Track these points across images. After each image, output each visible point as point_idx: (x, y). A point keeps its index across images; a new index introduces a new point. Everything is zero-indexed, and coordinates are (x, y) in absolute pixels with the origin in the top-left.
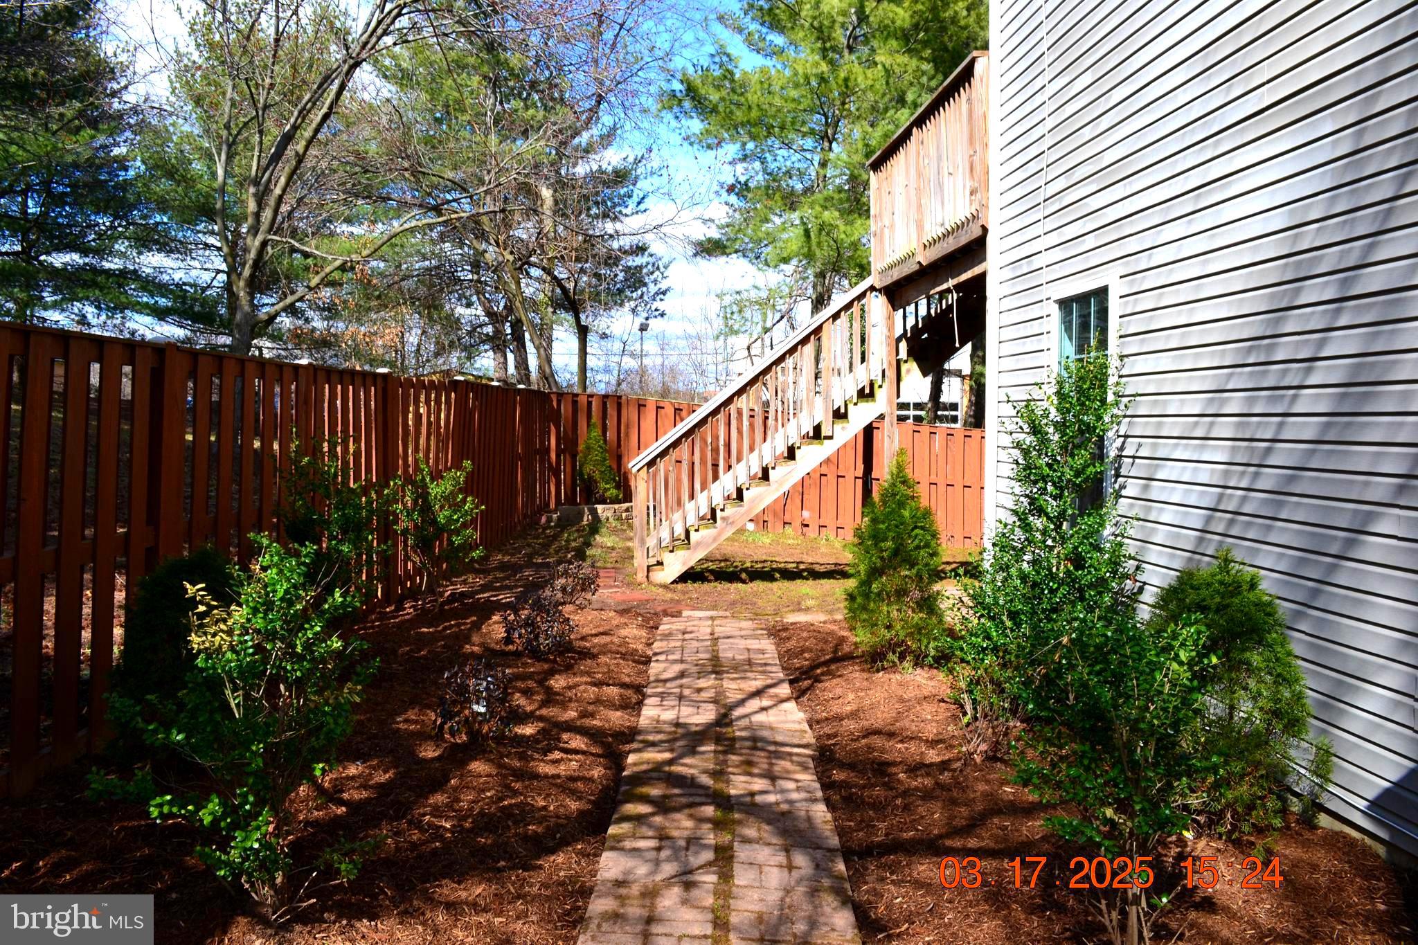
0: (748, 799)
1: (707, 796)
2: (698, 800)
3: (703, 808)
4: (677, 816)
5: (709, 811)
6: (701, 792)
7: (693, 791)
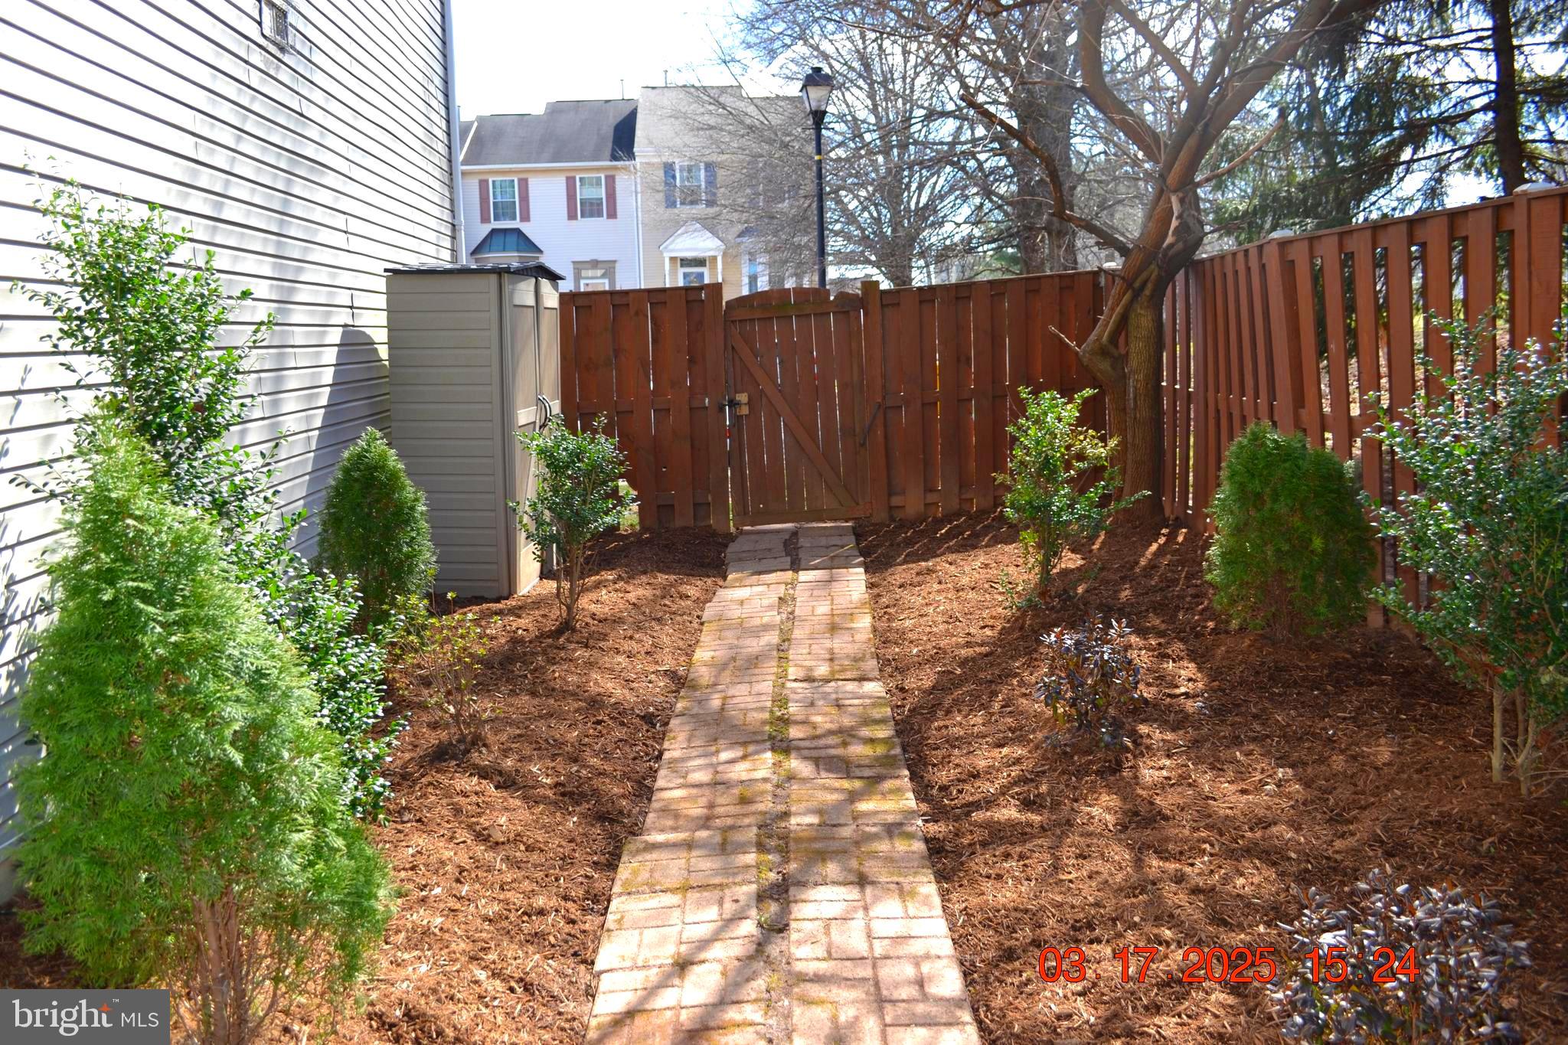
0: (751, 748)
1: (798, 749)
2: (807, 744)
3: (801, 735)
4: (828, 726)
5: (794, 732)
6: (806, 753)
7: (815, 753)
